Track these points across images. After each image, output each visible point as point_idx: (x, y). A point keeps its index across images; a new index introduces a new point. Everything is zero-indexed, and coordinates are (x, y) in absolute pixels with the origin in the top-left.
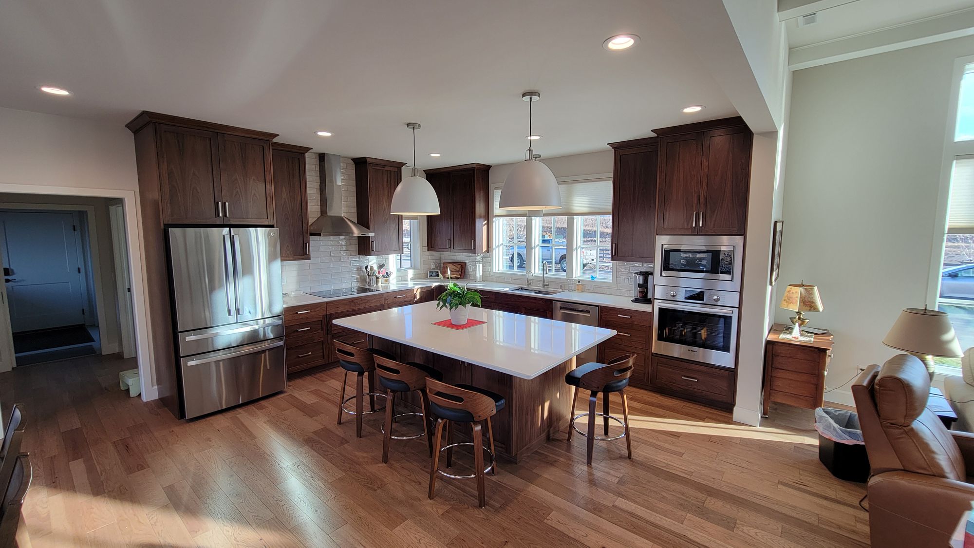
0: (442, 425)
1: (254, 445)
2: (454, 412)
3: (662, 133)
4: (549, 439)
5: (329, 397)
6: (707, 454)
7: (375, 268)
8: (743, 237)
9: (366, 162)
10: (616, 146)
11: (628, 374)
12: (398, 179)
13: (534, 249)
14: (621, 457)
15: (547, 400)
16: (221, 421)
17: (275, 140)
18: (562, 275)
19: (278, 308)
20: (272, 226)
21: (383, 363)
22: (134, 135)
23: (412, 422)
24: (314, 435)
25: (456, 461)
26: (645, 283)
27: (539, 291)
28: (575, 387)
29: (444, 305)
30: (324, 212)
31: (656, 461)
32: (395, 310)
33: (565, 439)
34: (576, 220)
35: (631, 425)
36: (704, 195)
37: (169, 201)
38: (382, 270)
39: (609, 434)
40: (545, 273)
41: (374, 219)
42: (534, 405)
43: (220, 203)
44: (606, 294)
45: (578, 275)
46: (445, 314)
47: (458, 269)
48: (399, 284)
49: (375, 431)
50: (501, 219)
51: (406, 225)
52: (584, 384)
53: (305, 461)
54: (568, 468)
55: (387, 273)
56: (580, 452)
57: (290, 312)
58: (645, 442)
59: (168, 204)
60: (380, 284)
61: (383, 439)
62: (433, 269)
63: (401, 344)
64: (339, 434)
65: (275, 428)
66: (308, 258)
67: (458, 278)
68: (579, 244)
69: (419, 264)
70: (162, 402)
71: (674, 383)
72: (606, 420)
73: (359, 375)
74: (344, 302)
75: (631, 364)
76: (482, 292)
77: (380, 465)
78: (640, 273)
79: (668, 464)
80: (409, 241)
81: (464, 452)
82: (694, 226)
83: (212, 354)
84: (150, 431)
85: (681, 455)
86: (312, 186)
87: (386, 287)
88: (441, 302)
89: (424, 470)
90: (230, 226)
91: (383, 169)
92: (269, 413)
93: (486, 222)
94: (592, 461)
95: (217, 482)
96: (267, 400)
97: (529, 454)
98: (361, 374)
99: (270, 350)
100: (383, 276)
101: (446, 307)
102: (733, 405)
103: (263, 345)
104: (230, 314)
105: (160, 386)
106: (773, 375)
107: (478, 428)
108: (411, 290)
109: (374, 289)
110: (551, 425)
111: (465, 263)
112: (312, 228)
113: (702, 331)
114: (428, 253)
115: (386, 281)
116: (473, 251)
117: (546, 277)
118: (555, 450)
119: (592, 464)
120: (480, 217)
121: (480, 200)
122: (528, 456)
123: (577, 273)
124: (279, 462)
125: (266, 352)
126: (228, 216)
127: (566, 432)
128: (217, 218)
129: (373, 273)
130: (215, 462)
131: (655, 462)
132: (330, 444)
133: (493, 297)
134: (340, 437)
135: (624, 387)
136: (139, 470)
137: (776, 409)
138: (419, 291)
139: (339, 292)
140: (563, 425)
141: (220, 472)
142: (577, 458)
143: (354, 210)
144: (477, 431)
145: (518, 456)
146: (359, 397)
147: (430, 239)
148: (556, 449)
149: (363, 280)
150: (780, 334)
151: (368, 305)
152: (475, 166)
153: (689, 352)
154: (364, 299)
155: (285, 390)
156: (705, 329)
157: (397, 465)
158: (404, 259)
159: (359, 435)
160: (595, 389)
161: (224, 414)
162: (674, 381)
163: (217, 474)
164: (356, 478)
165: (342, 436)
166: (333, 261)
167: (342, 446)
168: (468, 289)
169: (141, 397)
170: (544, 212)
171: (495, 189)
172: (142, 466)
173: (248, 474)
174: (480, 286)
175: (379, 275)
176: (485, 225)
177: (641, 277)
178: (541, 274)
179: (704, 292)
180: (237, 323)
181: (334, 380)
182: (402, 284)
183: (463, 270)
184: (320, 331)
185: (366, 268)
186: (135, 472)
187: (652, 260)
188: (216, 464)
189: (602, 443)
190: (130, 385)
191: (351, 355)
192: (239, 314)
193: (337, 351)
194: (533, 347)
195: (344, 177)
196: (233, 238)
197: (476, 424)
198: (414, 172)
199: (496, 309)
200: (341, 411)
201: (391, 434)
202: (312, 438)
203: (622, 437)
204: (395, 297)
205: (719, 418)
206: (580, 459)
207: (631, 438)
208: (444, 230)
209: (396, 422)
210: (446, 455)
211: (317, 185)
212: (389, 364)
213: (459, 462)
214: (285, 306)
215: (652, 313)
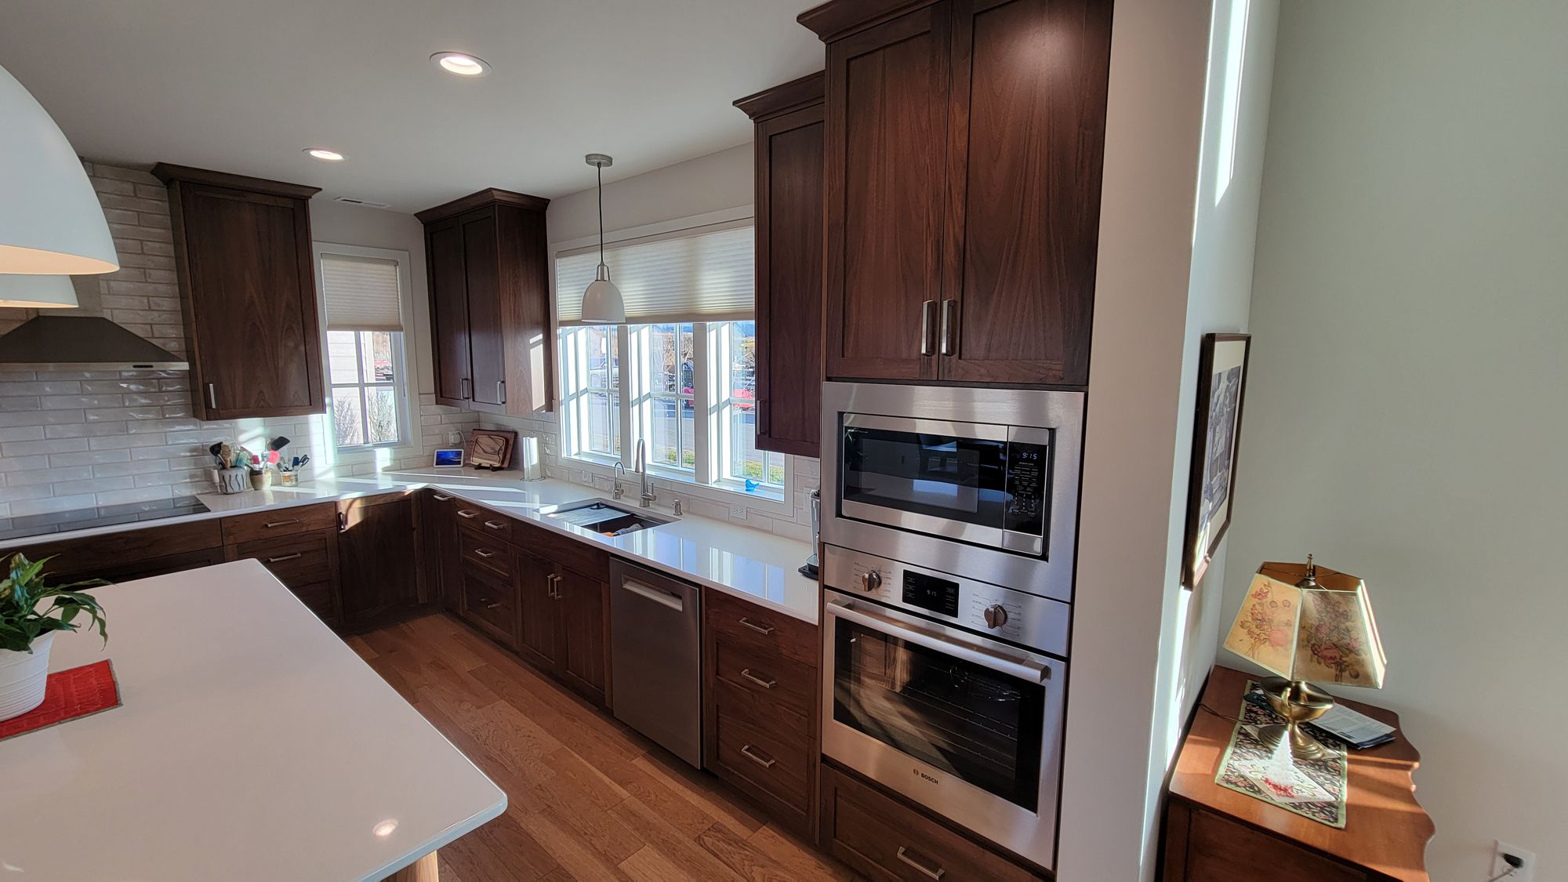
8: (1079, 395)
10: (757, 108)
13: (636, 407)
27: (632, 515)
34: (708, 332)
38: (279, 452)
41: (211, 328)
44: (772, 534)
45: (725, 475)
50: (581, 330)
55: (296, 459)
60: (267, 488)
62: (455, 445)
67: (496, 469)
68: (725, 397)
69: (411, 434)
71: (877, 861)
82: (925, 349)
93: (541, 335)
108: (328, 505)
111: (516, 433)
114: (436, 409)
115: (286, 478)
121: (516, 284)
123: (723, 471)
129: (237, 461)
147: (438, 376)
152: (498, 197)
162: (880, 856)
171: (564, 257)
175: (267, 466)
176: (538, 343)
179: (958, 584)
183: (509, 450)
185: (215, 448)
204: (265, 526)
208: (456, 355)
215: (820, 630)
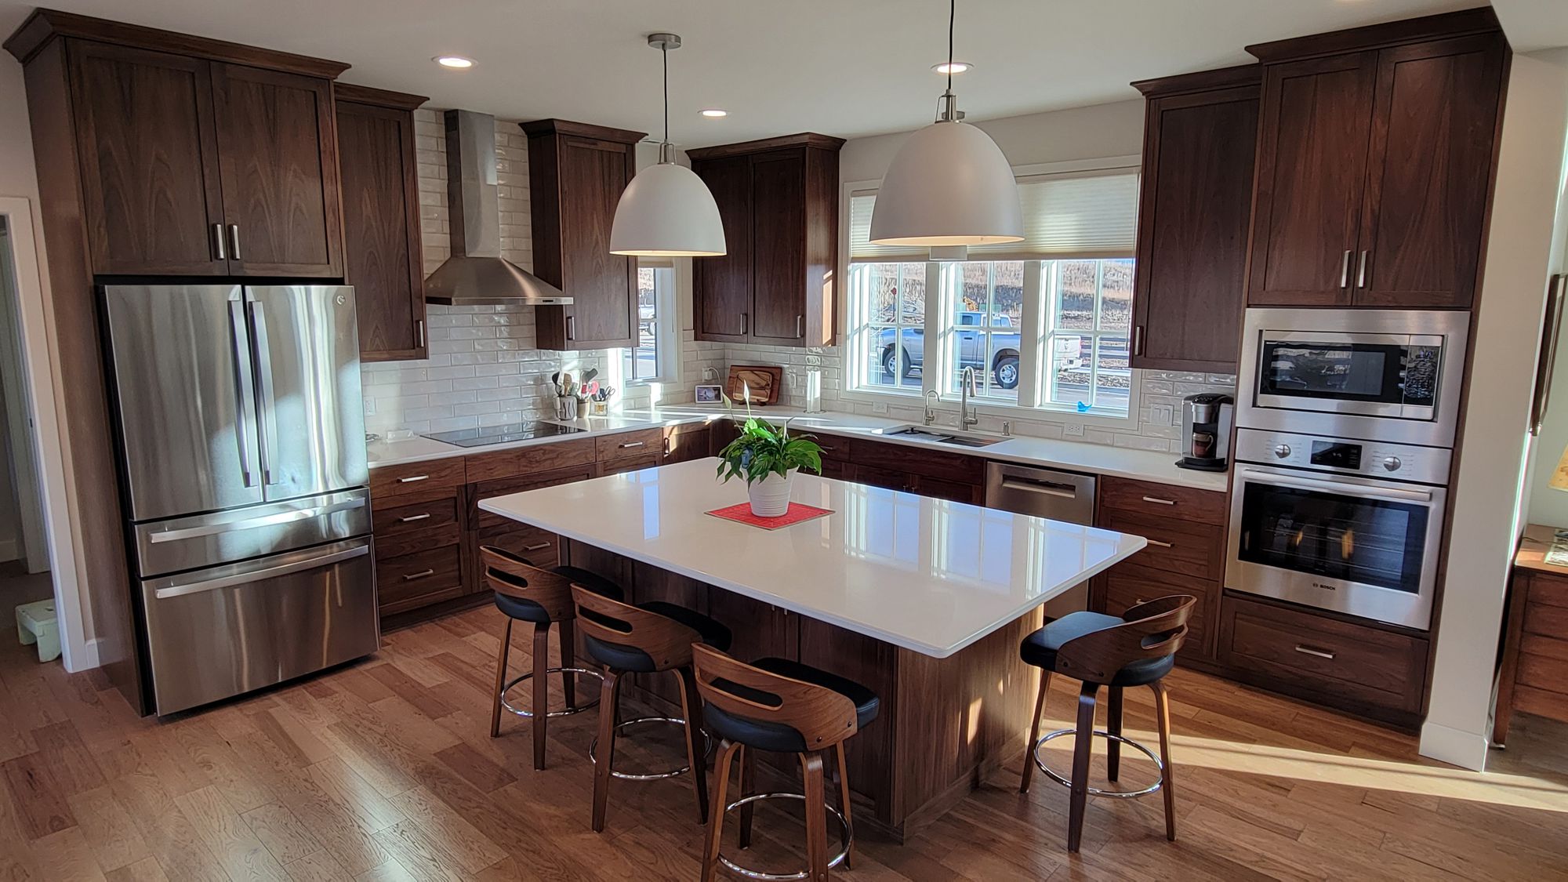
0: (730, 755)
1: (306, 780)
2: (762, 727)
3: (1271, 55)
4: (976, 786)
5: (473, 672)
6: (1358, 836)
7: (576, 378)
8: (1468, 313)
9: (553, 131)
10: (1150, 89)
11: (1175, 644)
12: (627, 172)
13: (942, 340)
14: (1149, 837)
15: (976, 699)
16: (235, 722)
17: (343, 78)
18: (1008, 398)
19: (358, 472)
20: (339, 281)
21: (593, 606)
22: (24, 67)
23: (662, 737)
24: (438, 760)
25: (759, 831)
26: (1210, 422)
27: (954, 437)
28: (1039, 668)
29: (735, 470)
30: (457, 248)
31: (1235, 848)
32: (621, 478)
33: (1016, 788)
34: (1045, 269)
35: (1176, 756)
36: (1373, 211)
37: (104, 224)
38: (590, 383)
39: (1120, 778)
40: (968, 394)
41: (572, 264)
42: (944, 708)
43: (219, 226)
44: (1112, 446)
45: (1048, 400)
46: (737, 490)
47: (764, 383)
48: (628, 415)
49: (575, 755)
50: (867, 267)
51: (645, 279)
52: (1066, 665)
53: (417, 821)
54: (1022, 858)
55: (602, 391)
56: (1051, 820)
57: (386, 478)
58: (1206, 802)
59: (102, 230)
60: (586, 417)
61: (593, 776)
62: (708, 382)
63: (633, 560)
64: (495, 760)
65: (351, 742)
66: (423, 355)
67: (763, 404)
68: (1051, 328)
69: (674, 370)
70: (107, 675)
71: (1273, 660)
72: (1114, 747)
73: (537, 629)
74: (505, 456)
75: (1181, 621)
76: (823, 439)
77: (587, 836)
78: (1201, 399)
79: (1263, 856)
80: (650, 317)
81: (781, 813)
82: (1343, 285)
83: (215, 572)
84: (81, 740)
85: (1296, 834)
86: (430, 188)
87: (599, 424)
88: (728, 464)
89: (687, 853)
90: (244, 281)
91: (593, 147)
92: (339, 707)
93: (830, 273)
94: (1082, 844)
95: (224, 866)
96: (336, 676)
97: (931, 822)
98: (543, 626)
99: (341, 563)
100: (594, 397)
101: (740, 475)
102: (1422, 717)
103: (328, 551)
104: (247, 484)
105: (101, 640)
106: (1524, 650)
107: (816, 764)
108: (658, 430)
109: (572, 426)
110: (983, 754)
111: (781, 369)
112: (431, 286)
113: (1345, 538)
114: (694, 344)
115: (600, 408)
116: (800, 340)
117: (971, 405)
118: (992, 814)
119: (1082, 850)
120: (817, 262)
121: (817, 223)
122: (929, 827)
123: (1046, 396)
124: (361, 823)
125: (333, 568)
126: (238, 257)
127: (1018, 770)
128: (214, 261)
129: (571, 389)
130: (220, 816)
131: (1232, 850)
132: (474, 783)
133: (847, 449)
134: (498, 766)
135: (1161, 673)
136: (54, 831)
137: (1523, 729)
138: (675, 432)
139: (496, 434)
140: (1009, 756)
141: (229, 840)
142: (1044, 833)
143: (527, 244)
144: (813, 772)
145: (905, 825)
146: (539, 673)
147: (699, 311)
148: (996, 811)
149: (547, 405)
150: (1546, 550)
151: (559, 464)
152: (806, 139)
153: (1315, 588)
154: (552, 451)
155: (376, 653)
156: (1350, 532)
157: (627, 838)
158: (641, 357)
159: (540, 763)
160: (1091, 678)
161: (241, 706)
162: (1276, 656)
163: (224, 846)
164: (535, 866)
165: (501, 765)
166: (481, 362)
167: (501, 789)
168: (793, 432)
169: (62, 662)
170: (969, 251)
171: (852, 196)
172: (62, 822)
173: (290, 847)
174: (814, 423)
175: (584, 396)
176: (828, 279)
177: (1202, 408)
178: (958, 397)
179: (1361, 447)
180: (265, 502)
181: (483, 633)
182: (636, 416)
183: (776, 387)
184: (452, 522)
185: (555, 378)
186: (45, 834)
187: (1232, 365)
188: (222, 823)
189: (1102, 802)
190: (37, 634)
191: (519, 581)
192: (268, 483)
193: (490, 573)
194: (936, 565)
195: (503, 166)
196: (251, 308)
197: (812, 757)
198: (665, 154)
199: (851, 479)
200: (498, 708)
201: (611, 768)
202: (433, 768)
203: (1154, 791)
204: (621, 447)
205: (1386, 747)
206: (1052, 837)
207: (1175, 790)
208: (732, 290)
209: (623, 736)
210: (738, 817)
211: (442, 185)
212: (606, 608)
213: (768, 836)
214: (372, 465)
215: (1228, 495)
